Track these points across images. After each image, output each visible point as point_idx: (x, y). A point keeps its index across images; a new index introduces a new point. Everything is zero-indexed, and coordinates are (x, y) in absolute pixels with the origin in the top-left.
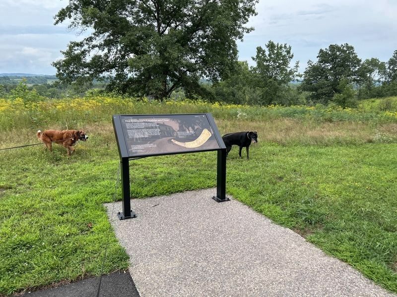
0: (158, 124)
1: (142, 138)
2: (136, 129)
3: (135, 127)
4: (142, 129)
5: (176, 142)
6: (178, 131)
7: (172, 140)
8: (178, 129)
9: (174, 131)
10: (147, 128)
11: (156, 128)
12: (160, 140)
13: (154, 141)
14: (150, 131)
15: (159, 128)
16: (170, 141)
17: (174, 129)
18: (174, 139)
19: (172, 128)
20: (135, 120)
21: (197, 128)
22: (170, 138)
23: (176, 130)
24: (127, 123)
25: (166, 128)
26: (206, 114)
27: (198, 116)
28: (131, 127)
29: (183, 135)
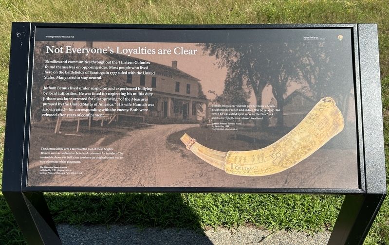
0: (153, 66)
1: (84, 122)
2: (74, 83)
3: (74, 74)
4: (92, 83)
5: (196, 148)
6: (219, 100)
7: (185, 139)
9: (203, 98)
10: (110, 81)
11: (142, 83)
12: (144, 133)
13: (121, 135)
14: (118, 93)
15: (154, 85)
16: (174, 140)
17: (205, 91)
18: (192, 134)
19: (200, 86)
20: (78, 48)
21: (296, 93)
22: (179, 127)
23: (210, 97)
24: (51, 56)
25: (179, 83)
26: (352, 29)
27: (317, 38)
28: (58, 75)
29: (229, 118)
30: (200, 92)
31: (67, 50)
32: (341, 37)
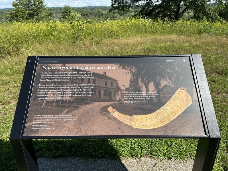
0: (94, 74)
1: (58, 101)
2: (55, 83)
3: (55, 79)
4: (64, 82)
5: (116, 114)
6: (127, 89)
7: (110, 109)
8: (127, 85)
9: (119, 89)
10: (73, 81)
11: (89, 82)
12: (88, 106)
13: (77, 108)
14: (76, 87)
15: (94, 83)
16: (105, 110)
17: (120, 85)
18: (114, 107)
19: (117, 83)
20: (58, 66)
21: (165, 86)
22: (107, 103)
23: (123, 88)
24: (45, 70)
25: (107, 82)
26: (189, 57)
27: (173, 61)
28: (47, 79)
29: (132, 98)
30: (118, 86)
31: (53, 67)
32: (184, 60)
